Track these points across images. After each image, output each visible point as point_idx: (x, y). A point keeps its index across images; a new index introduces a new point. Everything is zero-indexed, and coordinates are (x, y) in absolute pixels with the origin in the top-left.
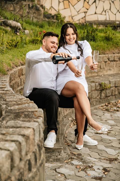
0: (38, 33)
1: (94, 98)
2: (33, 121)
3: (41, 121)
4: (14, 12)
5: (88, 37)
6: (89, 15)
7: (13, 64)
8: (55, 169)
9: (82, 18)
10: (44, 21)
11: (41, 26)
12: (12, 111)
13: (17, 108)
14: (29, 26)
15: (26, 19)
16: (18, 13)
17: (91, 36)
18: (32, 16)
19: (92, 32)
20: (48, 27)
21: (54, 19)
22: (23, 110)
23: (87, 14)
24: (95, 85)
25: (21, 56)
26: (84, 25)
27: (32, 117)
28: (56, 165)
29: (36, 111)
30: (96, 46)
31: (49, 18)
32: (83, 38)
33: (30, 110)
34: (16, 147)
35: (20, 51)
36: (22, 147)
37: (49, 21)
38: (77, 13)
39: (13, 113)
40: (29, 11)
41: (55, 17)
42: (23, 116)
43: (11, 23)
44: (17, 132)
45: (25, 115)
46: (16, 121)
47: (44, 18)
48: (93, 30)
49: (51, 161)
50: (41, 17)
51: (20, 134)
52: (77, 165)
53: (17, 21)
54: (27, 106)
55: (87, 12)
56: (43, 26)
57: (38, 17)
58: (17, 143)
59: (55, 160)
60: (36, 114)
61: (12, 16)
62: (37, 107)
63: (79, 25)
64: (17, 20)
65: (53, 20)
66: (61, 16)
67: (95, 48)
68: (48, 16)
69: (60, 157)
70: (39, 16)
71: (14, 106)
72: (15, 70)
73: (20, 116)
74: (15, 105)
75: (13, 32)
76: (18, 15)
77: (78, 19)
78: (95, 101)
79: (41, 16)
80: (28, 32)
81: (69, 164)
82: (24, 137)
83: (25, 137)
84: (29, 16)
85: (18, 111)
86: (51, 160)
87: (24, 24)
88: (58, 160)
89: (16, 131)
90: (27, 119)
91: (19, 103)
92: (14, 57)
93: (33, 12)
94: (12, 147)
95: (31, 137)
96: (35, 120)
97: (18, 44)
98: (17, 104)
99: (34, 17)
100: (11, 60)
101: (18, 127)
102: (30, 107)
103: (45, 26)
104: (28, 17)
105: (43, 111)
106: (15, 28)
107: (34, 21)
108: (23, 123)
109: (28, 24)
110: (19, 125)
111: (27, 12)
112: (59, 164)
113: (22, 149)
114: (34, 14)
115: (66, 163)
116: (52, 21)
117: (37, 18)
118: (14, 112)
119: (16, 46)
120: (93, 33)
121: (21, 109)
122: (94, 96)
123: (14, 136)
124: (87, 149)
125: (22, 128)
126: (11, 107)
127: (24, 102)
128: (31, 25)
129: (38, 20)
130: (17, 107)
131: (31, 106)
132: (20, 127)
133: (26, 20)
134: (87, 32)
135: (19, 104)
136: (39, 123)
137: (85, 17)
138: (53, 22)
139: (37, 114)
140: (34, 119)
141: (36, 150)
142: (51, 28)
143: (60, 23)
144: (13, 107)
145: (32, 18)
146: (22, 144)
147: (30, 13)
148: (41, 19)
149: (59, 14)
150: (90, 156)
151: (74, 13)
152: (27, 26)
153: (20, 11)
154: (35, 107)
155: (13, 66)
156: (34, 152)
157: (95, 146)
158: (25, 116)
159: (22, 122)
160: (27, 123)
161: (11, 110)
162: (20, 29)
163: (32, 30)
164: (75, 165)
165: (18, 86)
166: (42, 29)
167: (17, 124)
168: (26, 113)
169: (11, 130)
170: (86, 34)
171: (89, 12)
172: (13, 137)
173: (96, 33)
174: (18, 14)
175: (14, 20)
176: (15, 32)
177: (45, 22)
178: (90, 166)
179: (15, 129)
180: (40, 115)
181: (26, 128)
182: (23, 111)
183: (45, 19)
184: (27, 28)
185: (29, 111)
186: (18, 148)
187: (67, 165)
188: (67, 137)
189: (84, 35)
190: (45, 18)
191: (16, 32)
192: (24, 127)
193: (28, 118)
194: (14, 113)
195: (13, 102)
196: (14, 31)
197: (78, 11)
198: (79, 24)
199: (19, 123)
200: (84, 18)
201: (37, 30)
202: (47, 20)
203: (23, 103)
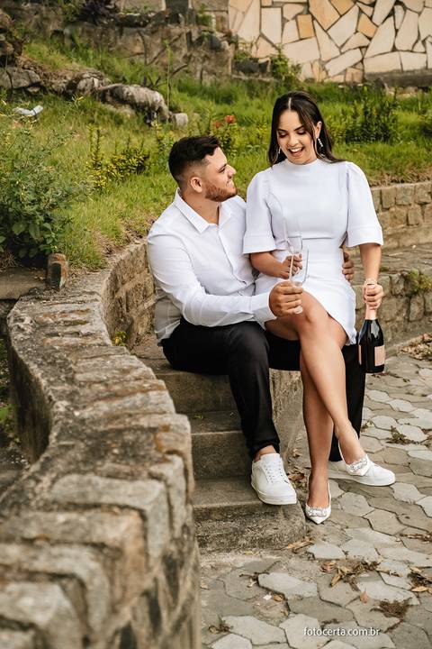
0: (212, 123)
1: (386, 322)
2: (145, 474)
3: (175, 472)
4: (146, 57)
5: (367, 128)
6: (374, 56)
7: (128, 228)
8: (256, 573)
9: (354, 66)
10: (235, 84)
11: (225, 96)
12: (84, 428)
13: (105, 413)
14: (188, 98)
15: (182, 77)
16: (156, 61)
17: (376, 125)
18: (199, 67)
19: (379, 112)
20: (248, 100)
21: (265, 75)
22: (120, 423)
23: (369, 53)
24: (388, 281)
25: (155, 200)
26: (357, 90)
27: (144, 457)
28: (260, 560)
29: (166, 428)
30: (393, 155)
31: (249, 71)
32: (353, 131)
33: (144, 422)
34: (66, 604)
35: (152, 186)
36: (90, 596)
37: (250, 81)
38: (337, 53)
39: (84, 437)
40: (188, 54)
41: (269, 69)
42: (116, 451)
43: (135, 94)
44: (79, 532)
45: (124, 445)
46: (86, 478)
47: (236, 72)
48: (383, 105)
49: (245, 547)
50: (226, 69)
51: (87, 539)
52: (326, 560)
53: (152, 87)
54: (138, 403)
55: (367, 47)
56: (234, 96)
57: (219, 70)
58: (71, 585)
59: (255, 541)
60: (163, 443)
61: (137, 73)
62: (173, 409)
63: (343, 89)
64: (152, 84)
65: (263, 77)
66: (286, 65)
67: (390, 163)
68: (248, 66)
69: (273, 531)
70: (219, 68)
71: (95, 404)
72: (132, 250)
73: (106, 452)
74: (99, 399)
75: (138, 121)
76: (158, 66)
77: (341, 69)
78: (392, 329)
79: (228, 67)
80: (184, 118)
81: (301, 557)
82: (101, 551)
83: (106, 551)
84: (191, 67)
85: (106, 425)
86: (245, 542)
87: (175, 92)
88: (265, 543)
89: (80, 525)
90: (127, 464)
91: (117, 388)
92: (132, 206)
93: (203, 55)
94: (46, 608)
95: (131, 548)
96: (155, 469)
97: (147, 163)
98: (108, 393)
99: (204, 72)
100: (123, 217)
101: (88, 507)
102: (149, 407)
103: (240, 98)
104: (187, 72)
105: (188, 425)
106: (146, 109)
107: (206, 83)
108: (110, 486)
109: (185, 95)
110: (92, 498)
111: (185, 57)
112: (268, 556)
113: (92, 603)
114: (204, 61)
115: (291, 553)
116: (260, 81)
117: (215, 74)
118: (89, 431)
119: (140, 168)
120: (382, 117)
121: (117, 417)
122: (388, 315)
123: (66, 550)
124: (361, 498)
125: (99, 510)
126: (84, 407)
127: (132, 384)
128: (196, 94)
129: (218, 80)
130: (104, 407)
131: (151, 404)
132: (96, 506)
133: (180, 81)
134: (366, 113)
135: (116, 396)
136: (165, 481)
137: (362, 61)
138: (264, 85)
139: (166, 440)
140: (151, 465)
141: (155, 580)
142: (256, 101)
143: (285, 86)
144: (91, 409)
145: (198, 75)
146: (90, 587)
147: (192, 59)
148: (227, 75)
149: (280, 60)
150: (371, 526)
151: (329, 50)
152: (182, 99)
153: (163, 56)
154: (164, 407)
155: (129, 235)
156: (146, 593)
157: (388, 489)
158: (123, 451)
159: (108, 481)
160: (125, 482)
161: (83, 421)
162: (160, 110)
163: (198, 110)
164: (320, 560)
165: (145, 296)
166: (227, 106)
167: (89, 489)
168: (129, 437)
169: (62, 517)
170: (360, 119)
171: (375, 47)
172: (61, 555)
173: (392, 115)
174: (157, 63)
175: (144, 85)
176: (145, 119)
177: (238, 83)
178: (370, 563)
179: (73, 516)
180: (174, 447)
181: (116, 510)
182: (121, 426)
183: (238, 74)
184: (181, 105)
185: (142, 429)
186: (75, 605)
187: (294, 561)
188: (298, 456)
189: (355, 122)
190: (238, 71)
191: (148, 121)
192: (110, 506)
193: (132, 462)
194: (89, 437)
195: (96, 385)
196: (142, 117)
197: (339, 45)
198: (341, 86)
199: (95, 486)
200: (360, 66)
201: (208, 115)
202: (244, 77)
203: (127, 391)
